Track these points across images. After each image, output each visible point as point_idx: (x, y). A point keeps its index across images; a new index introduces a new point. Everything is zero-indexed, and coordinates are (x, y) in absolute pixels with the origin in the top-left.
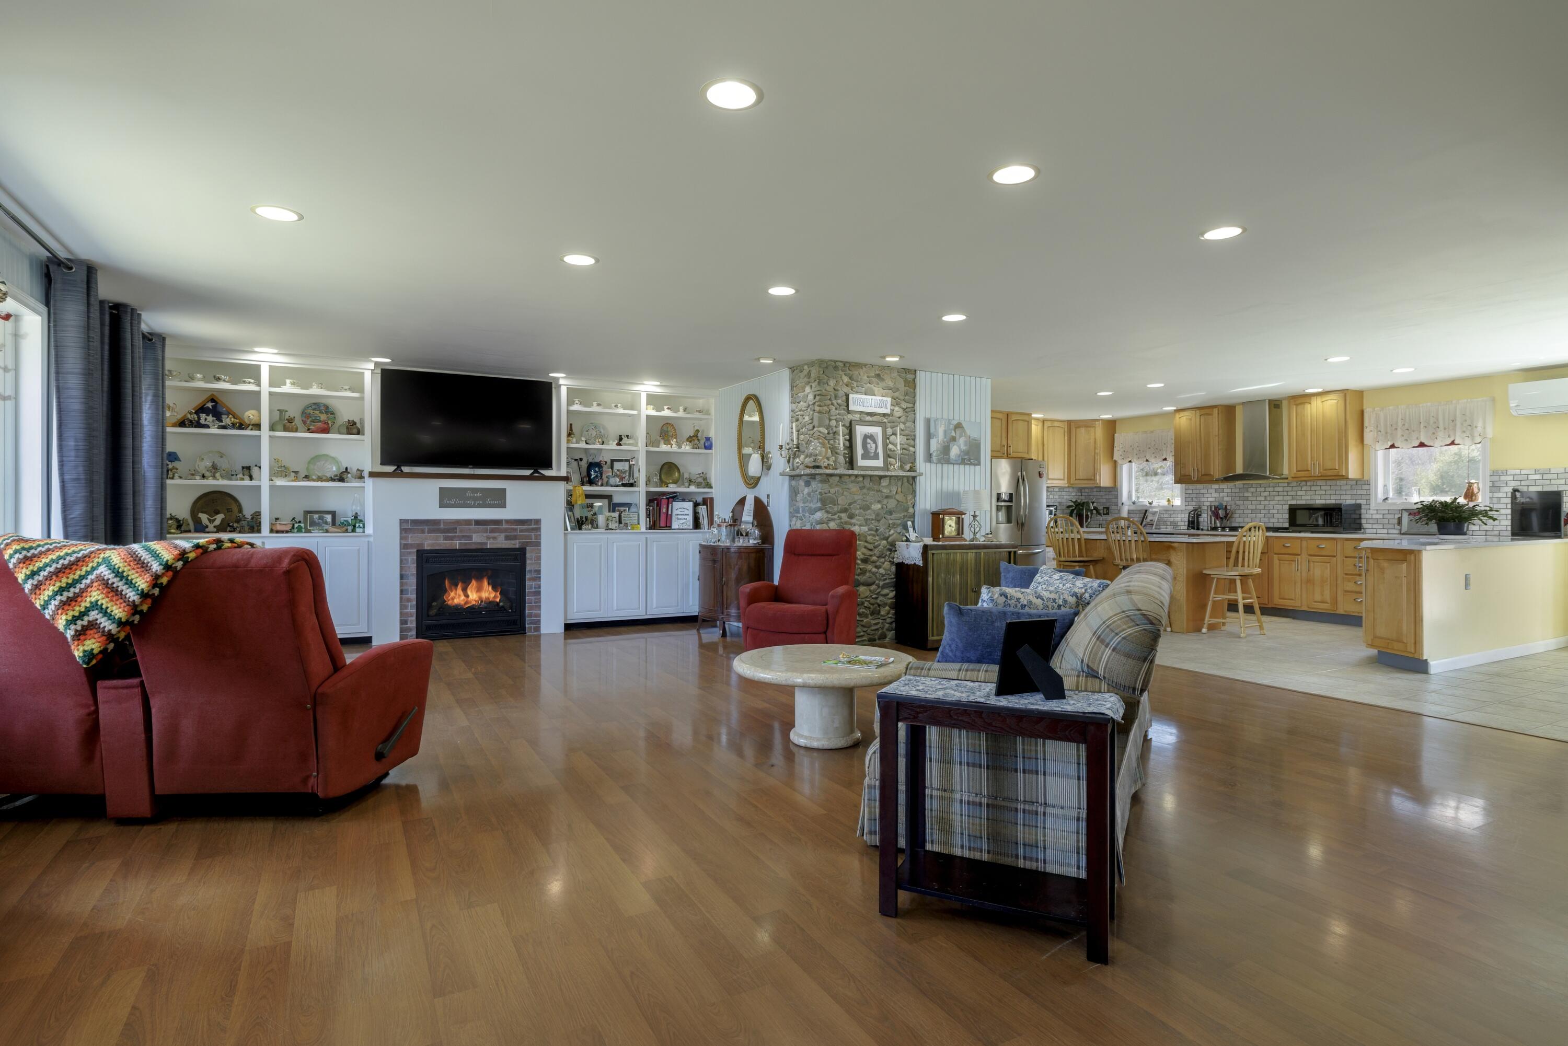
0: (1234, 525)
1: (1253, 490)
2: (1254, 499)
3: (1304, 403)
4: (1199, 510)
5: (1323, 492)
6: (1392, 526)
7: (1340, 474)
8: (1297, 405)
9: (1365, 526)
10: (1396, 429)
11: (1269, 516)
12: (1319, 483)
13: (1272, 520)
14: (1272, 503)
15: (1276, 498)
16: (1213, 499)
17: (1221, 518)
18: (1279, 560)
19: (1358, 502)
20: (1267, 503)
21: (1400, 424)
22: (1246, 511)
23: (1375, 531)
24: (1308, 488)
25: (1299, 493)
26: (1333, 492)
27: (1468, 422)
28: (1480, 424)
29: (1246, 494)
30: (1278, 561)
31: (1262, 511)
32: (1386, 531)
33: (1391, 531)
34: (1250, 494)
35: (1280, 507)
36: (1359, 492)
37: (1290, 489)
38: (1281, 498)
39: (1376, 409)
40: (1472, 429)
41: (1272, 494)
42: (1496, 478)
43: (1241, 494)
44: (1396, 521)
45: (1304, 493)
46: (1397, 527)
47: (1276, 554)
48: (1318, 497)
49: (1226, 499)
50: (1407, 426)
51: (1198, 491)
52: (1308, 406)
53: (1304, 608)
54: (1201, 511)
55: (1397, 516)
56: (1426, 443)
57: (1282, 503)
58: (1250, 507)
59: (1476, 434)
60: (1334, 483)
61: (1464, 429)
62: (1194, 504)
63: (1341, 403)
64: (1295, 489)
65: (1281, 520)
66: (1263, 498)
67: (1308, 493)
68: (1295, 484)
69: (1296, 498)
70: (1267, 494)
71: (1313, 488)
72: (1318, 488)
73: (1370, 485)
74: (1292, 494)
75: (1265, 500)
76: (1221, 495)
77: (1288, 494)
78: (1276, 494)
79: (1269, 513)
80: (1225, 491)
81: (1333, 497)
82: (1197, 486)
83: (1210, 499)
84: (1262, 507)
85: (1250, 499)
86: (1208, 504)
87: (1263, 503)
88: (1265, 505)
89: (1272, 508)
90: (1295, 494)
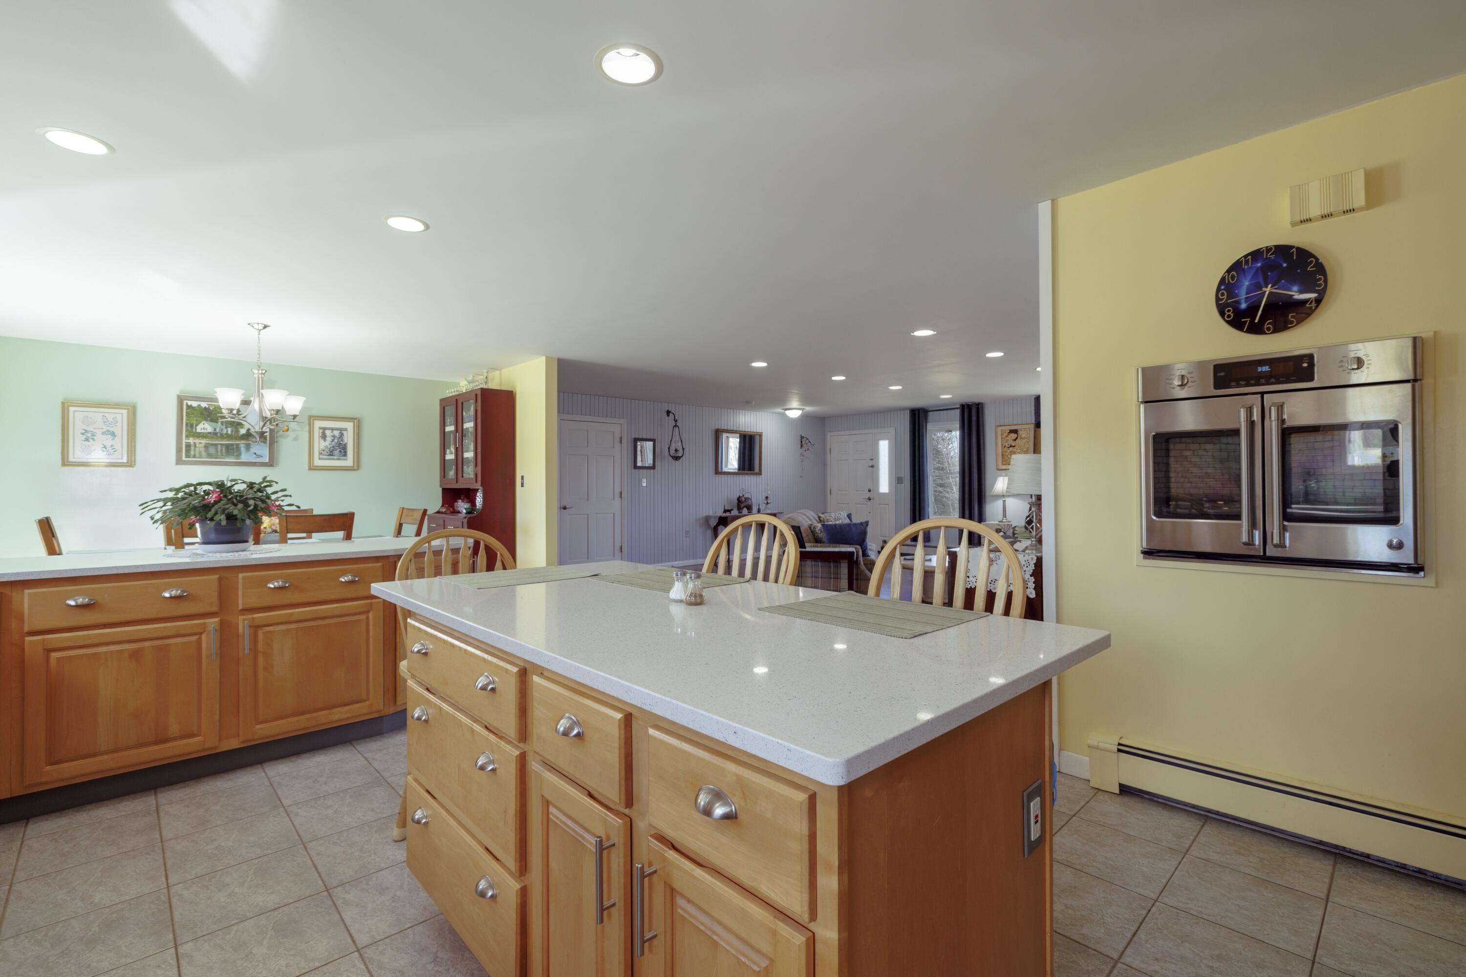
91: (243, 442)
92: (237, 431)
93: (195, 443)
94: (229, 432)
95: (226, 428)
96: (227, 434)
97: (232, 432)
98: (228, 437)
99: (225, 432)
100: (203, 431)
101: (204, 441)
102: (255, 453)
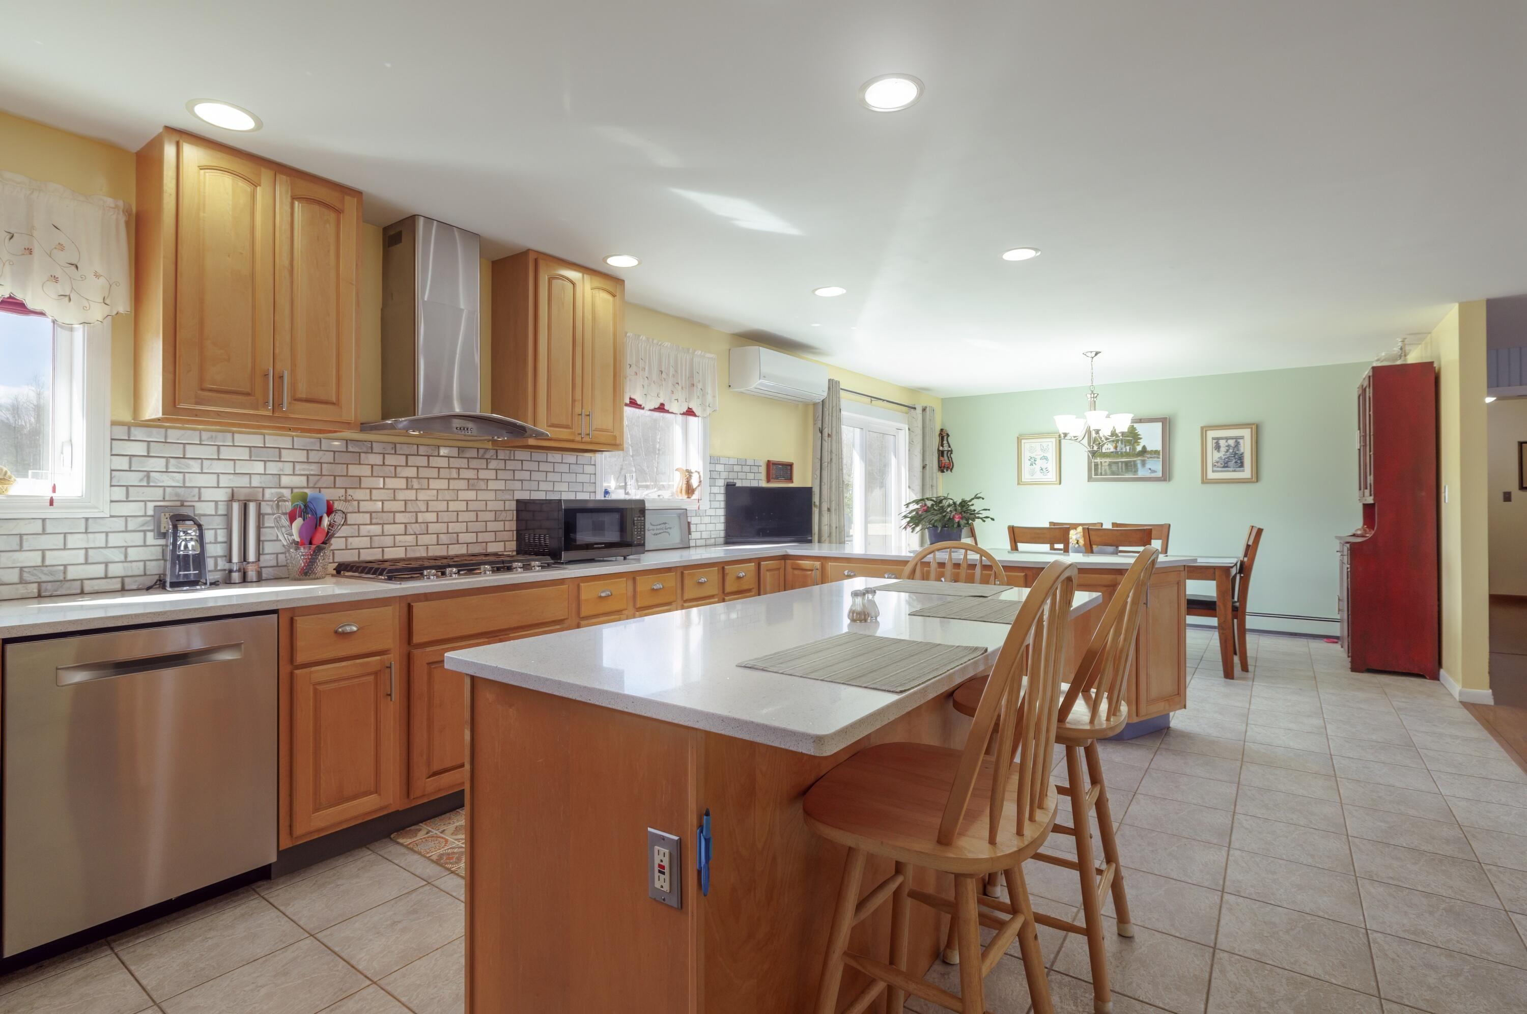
1: (376, 459)
7: (617, 441)
10: (636, 374)
11: (417, 528)
13: (424, 539)
14: (423, 495)
15: (434, 484)
16: (243, 482)
20: (411, 494)
24: (501, 465)
25: (483, 474)
27: (701, 385)
28: (710, 391)
29: (354, 470)
31: (400, 518)
34: (366, 471)
35: (442, 506)
36: (581, 478)
37: (463, 463)
38: (443, 484)
41: (424, 473)
42: (714, 467)
43: (340, 470)
45: (491, 474)
48: (518, 485)
51: (174, 451)
52: (569, 288)
56: (666, 406)
57: (448, 495)
59: (707, 404)
61: (699, 394)
62: (155, 495)
64: (474, 463)
65: (444, 539)
66: (401, 483)
67: (501, 475)
68: (473, 453)
69: (473, 485)
70: (411, 472)
71: (511, 465)
72: (518, 465)
73: (595, 465)
74: (465, 474)
75: (407, 488)
76: (273, 468)
77: (454, 474)
78: (434, 473)
79: (417, 522)
80: (287, 455)
81: (543, 486)
82: (170, 432)
83: (225, 481)
84: (399, 506)
85: (366, 482)
86: (222, 495)
87: (401, 495)
88: (405, 501)
89: (424, 508)
90: (471, 474)
91: (1139, 458)
92: (1134, 449)
93: (1101, 462)
94: (1128, 450)
95: (1125, 446)
96: (1126, 452)
97: (1130, 450)
98: (1127, 454)
99: (1124, 450)
100: (1107, 451)
101: (1108, 460)
102: (1150, 469)
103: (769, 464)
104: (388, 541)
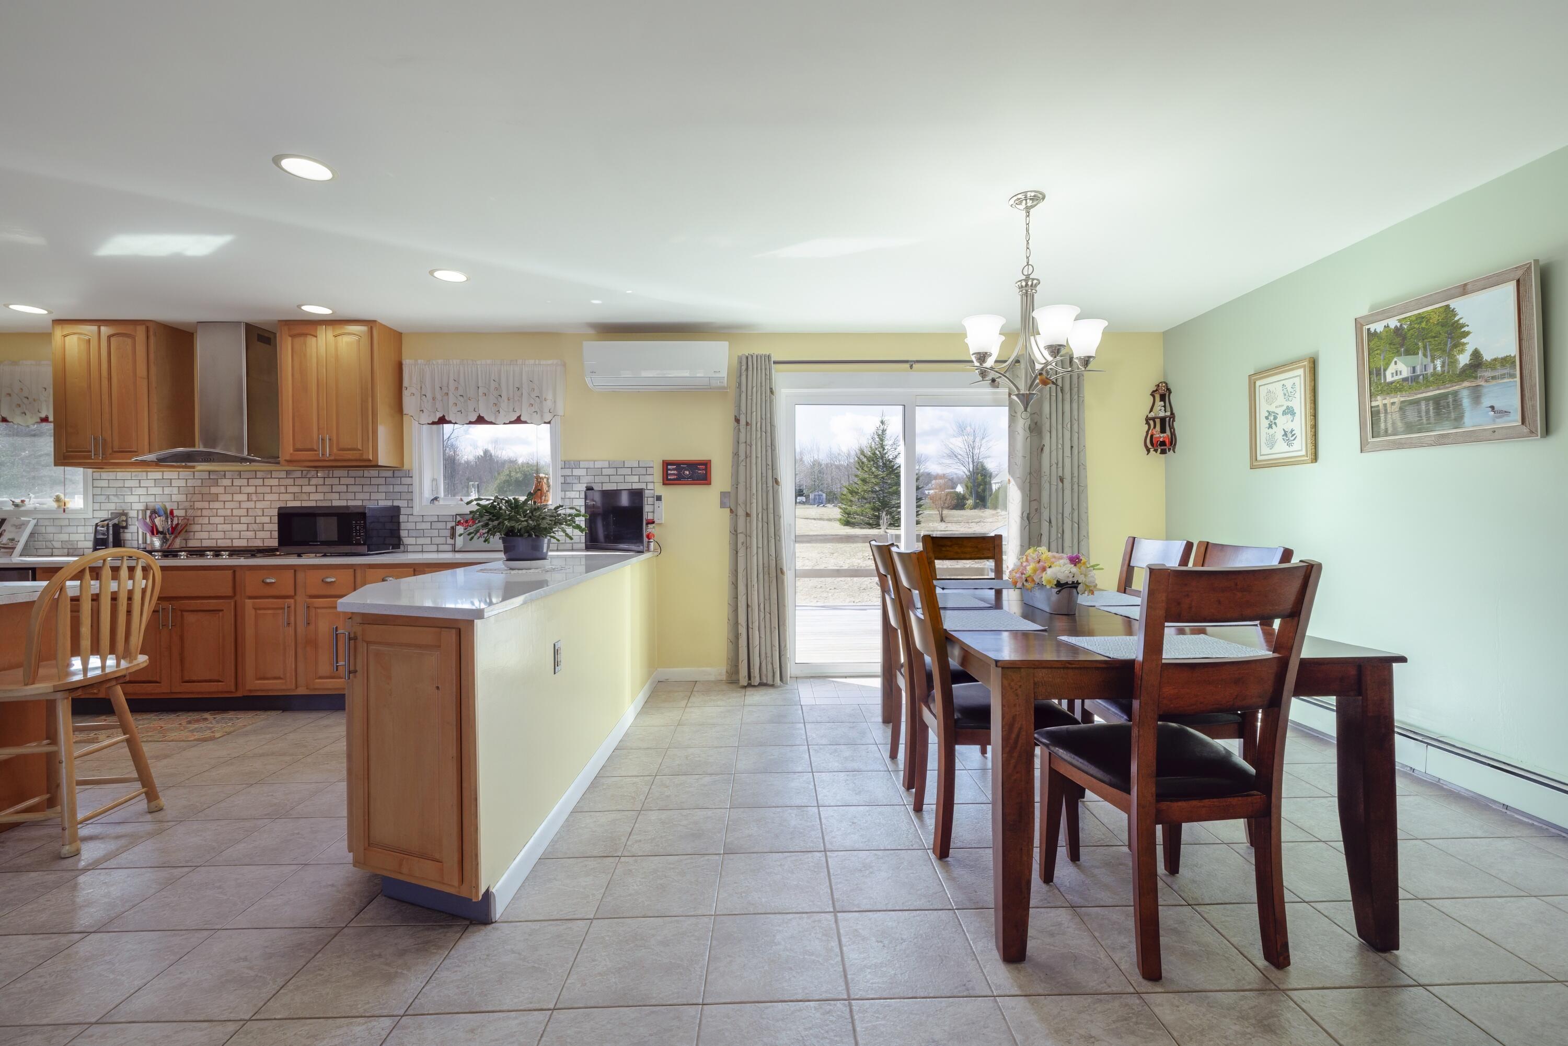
0: (193, 543)
1: (227, 482)
2: (229, 497)
3: (306, 335)
4: (124, 518)
5: (344, 488)
6: (442, 540)
7: (365, 457)
8: (293, 336)
9: (406, 541)
10: (447, 394)
11: (255, 527)
12: (337, 473)
13: (261, 535)
14: (259, 505)
15: (267, 497)
16: (151, 499)
17: (162, 533)
18: (255, 609)
19: (396, 503)
20: (251, 505)
21: (452, 387)
22: (213, 520)
23: (420, 548)
24: (321, 481)
25: (306, 489)
26: (359, 488)
27: (536, 393)
28: (550, 397)
29: (214, 490)
30: (253, 612)
31: (243, 520)
32: (434, 548)
33: (441, 548)
34: (221, 490)
35: (263, 512)
36: (397, 488)
37: (290, 481)
38: (262, 497)
39: (419, 361)
40: (541, 402)
41: (260, 490)
42: (568, 472)
44: (448, 533)
45: (312, 489)
46: (450, 541)
47: (250, 598)
48: (336, 496)
49: (174, 498)
50: (461, 392)
51: (120, 484)
52: (311, 341)
53: (302, 691)
54: (126, 521)
55: (450, 525)
56: (486, 418)
57: (266, 504)
58: (220, 512)
59: (546, 410)
60: (360, 473)
61: (532, 402)
62: (112, 507)
63: (365, 341)
64: (298, 482)
65: (274, 535)
66: (244, 497)
67: (320, 489)
68: (298, 474)
69: (297, 497)
70: (251, 490)
71: (328, 481)
72: (336, 481)
73: (412, 477)
74: (291, 489)
75: (248, 501)
76: (167, 491)
77: (283, 489)
78: (268, 489)
79: (255, 523)
80: (175, 483)
81: (359, 496)
82: (118, 473)
83: (143, 499)
84: (244, 512)
85: (221, 498)
86: (141, 507)
87: (244, 505)
88: (247, 509)
89: (260, 514)
90: (296, 489)
91: (1466, 384)
92: (1454, 362)
93: (1385, 405)
94: (1439, 369)
95: (1433, 361)
96: (1434, 374)
97: (1443, 366)
98: (1439, 379)
99: (1430, 370)
100: (1396, 378)
101: (1398, 399)
102: (1492, 408)
103: (666, 464)
104: (236, 535)
